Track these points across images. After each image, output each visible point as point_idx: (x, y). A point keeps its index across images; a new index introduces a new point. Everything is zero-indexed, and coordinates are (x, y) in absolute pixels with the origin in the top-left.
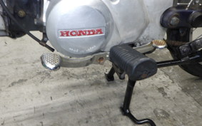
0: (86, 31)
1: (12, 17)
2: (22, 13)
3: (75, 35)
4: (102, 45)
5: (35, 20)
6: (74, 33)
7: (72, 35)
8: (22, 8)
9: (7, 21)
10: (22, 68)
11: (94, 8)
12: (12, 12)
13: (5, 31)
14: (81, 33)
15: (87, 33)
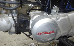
0: (48, 32)
1: (18, 27)
2: (22, 25)
3: (43, 34)
4: (54, 37)
5: (27, 28)
6: (43, 33)
7: (42, 34)
8: (22, 24)
9: (16, 29)
10: (19, 42)
11: (51, 23)
12: (19, 26)
13: (15, 32)
14: (46, 33)
15: (48, 33)
